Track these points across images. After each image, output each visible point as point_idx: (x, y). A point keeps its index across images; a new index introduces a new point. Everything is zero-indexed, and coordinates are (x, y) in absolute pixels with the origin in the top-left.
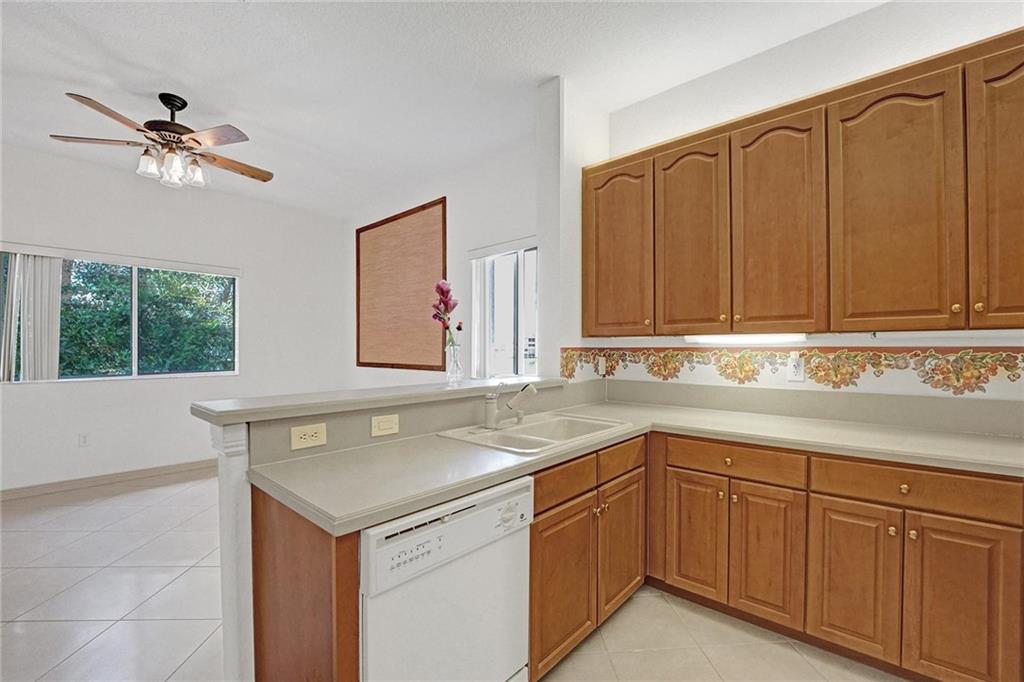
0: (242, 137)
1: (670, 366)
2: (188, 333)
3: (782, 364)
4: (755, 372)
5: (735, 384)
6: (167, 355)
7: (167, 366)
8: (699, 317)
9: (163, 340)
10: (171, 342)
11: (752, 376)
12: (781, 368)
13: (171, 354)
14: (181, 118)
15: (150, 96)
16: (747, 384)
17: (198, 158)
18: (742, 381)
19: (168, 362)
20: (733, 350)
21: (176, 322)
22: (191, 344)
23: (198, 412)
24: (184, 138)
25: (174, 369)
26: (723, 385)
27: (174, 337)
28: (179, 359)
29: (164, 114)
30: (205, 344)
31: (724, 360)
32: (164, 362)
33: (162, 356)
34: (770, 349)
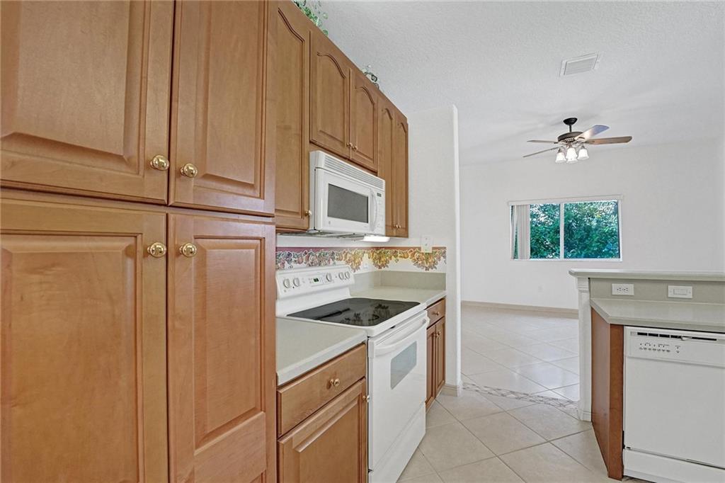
0: (604, 128)
2: (594, 235)
6: (583, 248)
7: (583, 255)
9: (581, 240)
10: (584, 241)
13: (585, 248)
14: (575, 128)
15: (559, 123)
17: (584, 145)
19: (584, 253)
21: (588, 230)
22: (596, 242)
23: (571, 273)
24: (576, 138)
25: (587, 256)
27: (587, 238)
28: (590, 251)
29: (565, 129)
30: (607, 243)
32: (581, 253)
33: (580, 250)
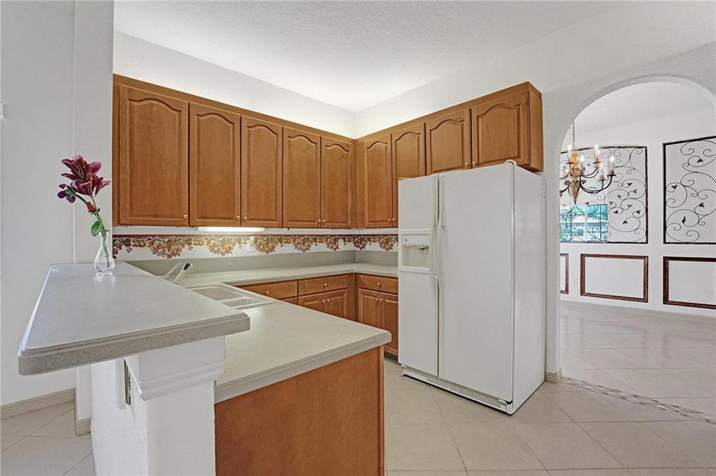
1: (173, 248)
3: (245, 243)
4: (230, 248)
5: (220, 256)
8: (222, 216)
11: (229, 250)
12: (244, 245)
16: (226, 255)
18: (223, 254)
20: (218, 236)
26: (212, 257)
31: (213, 242)
34: (238, 235)
